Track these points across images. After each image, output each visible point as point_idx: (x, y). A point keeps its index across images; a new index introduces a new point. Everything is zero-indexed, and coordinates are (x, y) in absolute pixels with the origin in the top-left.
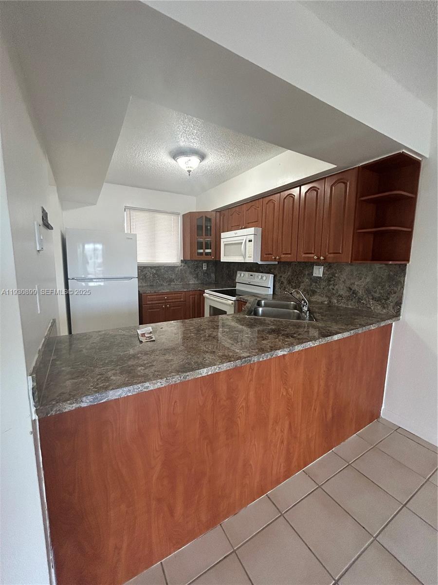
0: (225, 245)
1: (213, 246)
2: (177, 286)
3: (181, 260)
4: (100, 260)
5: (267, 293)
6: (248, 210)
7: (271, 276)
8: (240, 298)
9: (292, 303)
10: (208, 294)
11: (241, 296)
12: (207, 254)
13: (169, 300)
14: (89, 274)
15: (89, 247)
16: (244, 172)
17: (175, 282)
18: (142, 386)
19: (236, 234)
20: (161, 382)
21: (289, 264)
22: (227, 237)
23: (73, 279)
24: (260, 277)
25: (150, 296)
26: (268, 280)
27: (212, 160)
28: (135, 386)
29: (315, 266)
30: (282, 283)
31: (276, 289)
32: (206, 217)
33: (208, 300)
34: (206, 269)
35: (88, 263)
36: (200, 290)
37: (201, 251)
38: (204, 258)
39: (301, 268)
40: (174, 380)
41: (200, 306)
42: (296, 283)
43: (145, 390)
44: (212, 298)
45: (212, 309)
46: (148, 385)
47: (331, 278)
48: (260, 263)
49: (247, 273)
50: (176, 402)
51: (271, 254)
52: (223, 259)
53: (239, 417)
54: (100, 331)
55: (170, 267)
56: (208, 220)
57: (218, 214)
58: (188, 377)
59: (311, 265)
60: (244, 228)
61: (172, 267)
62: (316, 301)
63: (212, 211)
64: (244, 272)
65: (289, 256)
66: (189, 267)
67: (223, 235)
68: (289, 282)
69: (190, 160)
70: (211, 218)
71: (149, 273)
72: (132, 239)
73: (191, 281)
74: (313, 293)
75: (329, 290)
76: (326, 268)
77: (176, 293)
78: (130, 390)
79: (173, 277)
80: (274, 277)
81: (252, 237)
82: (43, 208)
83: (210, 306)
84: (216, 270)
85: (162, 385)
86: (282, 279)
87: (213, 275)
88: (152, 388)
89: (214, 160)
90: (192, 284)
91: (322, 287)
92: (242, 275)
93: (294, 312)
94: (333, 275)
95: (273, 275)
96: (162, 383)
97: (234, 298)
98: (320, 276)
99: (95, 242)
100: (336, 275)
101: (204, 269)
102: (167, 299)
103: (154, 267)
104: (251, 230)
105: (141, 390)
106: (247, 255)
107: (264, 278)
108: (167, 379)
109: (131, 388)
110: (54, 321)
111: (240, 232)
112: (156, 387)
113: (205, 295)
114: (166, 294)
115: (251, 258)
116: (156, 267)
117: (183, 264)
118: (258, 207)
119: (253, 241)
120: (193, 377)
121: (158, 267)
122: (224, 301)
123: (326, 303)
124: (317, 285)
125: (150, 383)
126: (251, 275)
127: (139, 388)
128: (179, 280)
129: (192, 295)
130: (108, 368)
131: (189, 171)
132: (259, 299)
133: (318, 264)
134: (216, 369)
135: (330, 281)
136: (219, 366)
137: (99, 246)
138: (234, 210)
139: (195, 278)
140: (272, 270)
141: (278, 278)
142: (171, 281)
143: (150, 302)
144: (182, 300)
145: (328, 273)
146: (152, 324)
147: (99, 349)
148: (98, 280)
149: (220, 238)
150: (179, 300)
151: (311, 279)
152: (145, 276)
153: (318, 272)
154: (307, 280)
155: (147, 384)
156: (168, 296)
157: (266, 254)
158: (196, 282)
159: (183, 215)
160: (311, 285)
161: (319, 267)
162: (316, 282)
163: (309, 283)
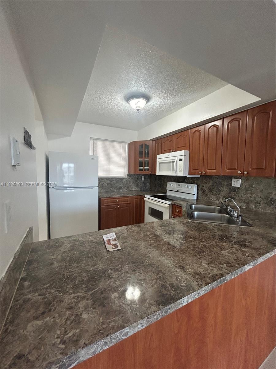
0: (160, 163)
1: (150, 164)
2: (124, 192)
3: (127, 174)
4: (72, 174)
5: (193, 199)
6: (178, 138)
7: (196, 186)
8: (175, 202)
9: (217, 207)
10: (147, 198)
11: (175, 201)
12: (145, 170)
13: (119, 202)
14: (64, 184)
15: (65, 165)
16: (175, 111)
17: (123, 189)
18: (121, 333)
19: (168, 155)
20: (141, 324)
21: (210, 177)
22: (161, 158)
23: (52, 188)
24: (186, 186)
25: (106, 199)
26: (193, 189)
27: (154, 102)
28: (113, 336)
29: (233, 179)
30: (204, 191)
31: (199, 195)
32: (145, 144)
33: (147, 203)
34: (144, 180)
35: (64, 176)
36: (141, 195)
37: (142, 168)
38: (144, 172)
39: (221, 180)
40: (155, 317)
41: (141, 207)
42: (216, 191)
43: (124, 338)
44: (150, 201)
45: (150, 209)
46: (128, 330)
47: (248, 188)
48: (188, 176)
49: (175, 184)
50: (152, 335)
51: (198, 170)
52: (158, 173)
53: (209, 337)
54: (71, 237)
55: (119, 179)
56: (147, 146)
57: (154, 142)
58: (169, 310)
59: (230, 178)
60: (175, 151)
61: (121, 179)
63: (150, 140)
64: (173, 183)
65: (214, 171)
66: (132, 179)
67: (158, 156)
68: (210, 191)
69: (139, 102)
70: (149, 144)
71: (105, 183)
72: (95, 159)
73: (133, 188)
75: (247, 198)
76: (243, 181)
77: (124, 197)
78: (107, 343)
79: (122, 186)
80: (197, 187)
81: (182, 158)
82: (25, 128)
83: (149, 207)
84: (150, 181)
85: (143, 326)
86: (204, 188)
87: (148, 185)
88: (131, 333)
89: (156, 101)
90: (134, 191)
91: (240, 195)
92: (172, 185)
93: (224, 216)
94: (251, 186)
95: (197, 185)
96: (143, 324)
97: (169, 202)
98: (238, 186)
99: (69, 163)
100: (254, 186)
101: (142, 180)
102: (118, 202)
103: (109, 179)
104: (182, 152)
105: (120, 339)
106: (178, 171)
107: (190, 187)
108: (148, 318)
109: (108, 339)
110: (31, 229)
111: (171, 154)
112: (136, 330)
113: (145, 199)
114: (118, 198)
115: (181, 173)
116: (110, 179)
117: (128, 177)
118: (186, 136)
119: (183, 160)
120: (174, 310)
121: (111, 179)
122: (161, 204)
123: (245, 207)
124: (236, 193)
125: (130, 328)
126: (179, 185)
127: (117, 337)
128: (126, 188)
129: (135, 199)
130: (78, 294)
131: (138, 110)
132: (189, 204)
133: (236, 177)
134: (195, 295)
136: (199, 291)
137: (72, 165)
138: (166, 139)
139: (136, 186)
140: (195, 182)
141: (200, 187)
142: (121, 188)
143: (107, 204)
144: (128, 202)
145: (245, 184)
146: (115, 229)
147: (69, 261)
148: (70, 188)
149: (155, 159)
150: (127, 202)
151: (230, 188)
152: (102, 185)
153: (237, 183)
154: (226, 189)
155: (126, 330)
156: (119, 199)
157: (193, 170)
158: (137, 189)
159: (129, 143)
160: (230, 193)
161: (237, 179)
162: (235, 191)
163: (228, 192)
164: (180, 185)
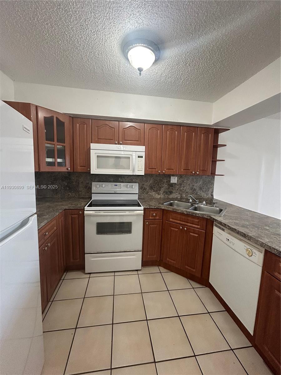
0: (98, 156)
10: (92, 211)
12: (59, 164)
19: (118, 148)
22: (102, 149)
29: (171, 177)
32: (57, 118)
33: (91, 218)
37: (52, 160)
38: (57, 169)
42: (157, 188)
47: (182, 183)
51: (155, 169)
59: (169, 176)
62: (173, 198)
67: (94, 146)
70: (64, 121)
74: (171, 193)
75: (181, 190)
76: (179, 178)
81: (143, 154)
83: (98, 223)
91: (176, 189)
94: (183, 181)
98: (175, 182)
100: (185, 181)
106: (136, 169)
115: (141, 172)
118: (140, 129)
119: (144, 157)
124: (173, 188)
133: (173, 175)
135: (181, 185)
144: (55, 228)
145: (180, 180)
150: (53, 230)
151: (169, 185)
153: (174, 180)
154: (166, 185)
156: (46, 229)
157: (150, 168)
160: (169, 188)
161: (174, 177)
162: (173, 186)
163: (167, 187)
164: (117, 185)
